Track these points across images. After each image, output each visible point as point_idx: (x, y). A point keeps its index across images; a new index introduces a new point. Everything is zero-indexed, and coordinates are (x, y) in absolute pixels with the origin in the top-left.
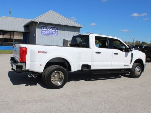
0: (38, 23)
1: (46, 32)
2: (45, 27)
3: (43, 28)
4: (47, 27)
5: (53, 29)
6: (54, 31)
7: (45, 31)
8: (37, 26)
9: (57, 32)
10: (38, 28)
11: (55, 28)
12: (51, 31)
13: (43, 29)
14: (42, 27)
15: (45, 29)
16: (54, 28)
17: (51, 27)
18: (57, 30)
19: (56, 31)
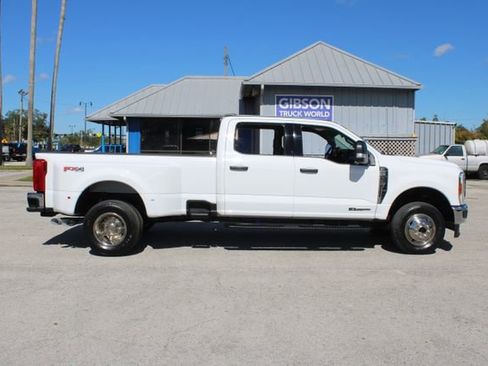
0: (263, 87)
1: (293, 113)
2: (289, 97)
3: (283, 103)
4: (293, 98)
5: (314, 103)
6: (319, 109)
7: (287, 110)
8: (261, 99)
9: (330, 111)
10: (265, 104)
11: (322, 100)
12: (309, 110)
13: (281, 106)
14: (279, 98)
15: (287, 106)
16: (319, 99)
17: (310, 98)
18: (328, 107)
19: (325, 109)
